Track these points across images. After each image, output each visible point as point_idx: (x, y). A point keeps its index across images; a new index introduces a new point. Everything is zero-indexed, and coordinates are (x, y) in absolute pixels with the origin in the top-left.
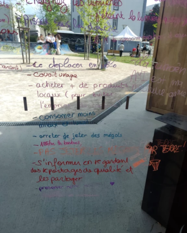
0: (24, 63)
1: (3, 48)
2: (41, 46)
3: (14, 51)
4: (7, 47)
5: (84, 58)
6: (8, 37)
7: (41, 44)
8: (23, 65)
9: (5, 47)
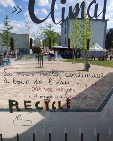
0: (39, 67)
1: (25, 58)
2: (46, 56)
3: (31, 59)
4: (27, 57)
5: (72, 63)
6: (25, 51)
7: (46, 55)
8: (39, 68)
9: (26, 58)
